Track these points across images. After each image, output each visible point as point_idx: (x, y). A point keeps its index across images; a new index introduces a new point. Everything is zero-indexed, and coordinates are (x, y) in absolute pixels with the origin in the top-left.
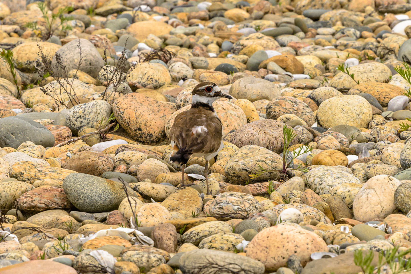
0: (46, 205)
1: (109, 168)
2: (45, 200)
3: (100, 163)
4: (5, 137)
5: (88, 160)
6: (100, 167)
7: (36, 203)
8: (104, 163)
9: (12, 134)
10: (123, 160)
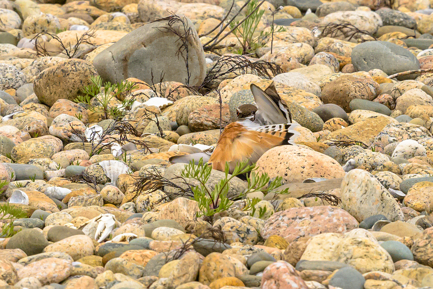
0: (214, 123)
1: (363, 96)
2: (214, 117)
3: (353, 89)
4: (357, 62)
5: (341, 85)
6: (351, 94)
7: (202, 120)
8: (357, 89)
9: (365, 59)
10: (398, 89)
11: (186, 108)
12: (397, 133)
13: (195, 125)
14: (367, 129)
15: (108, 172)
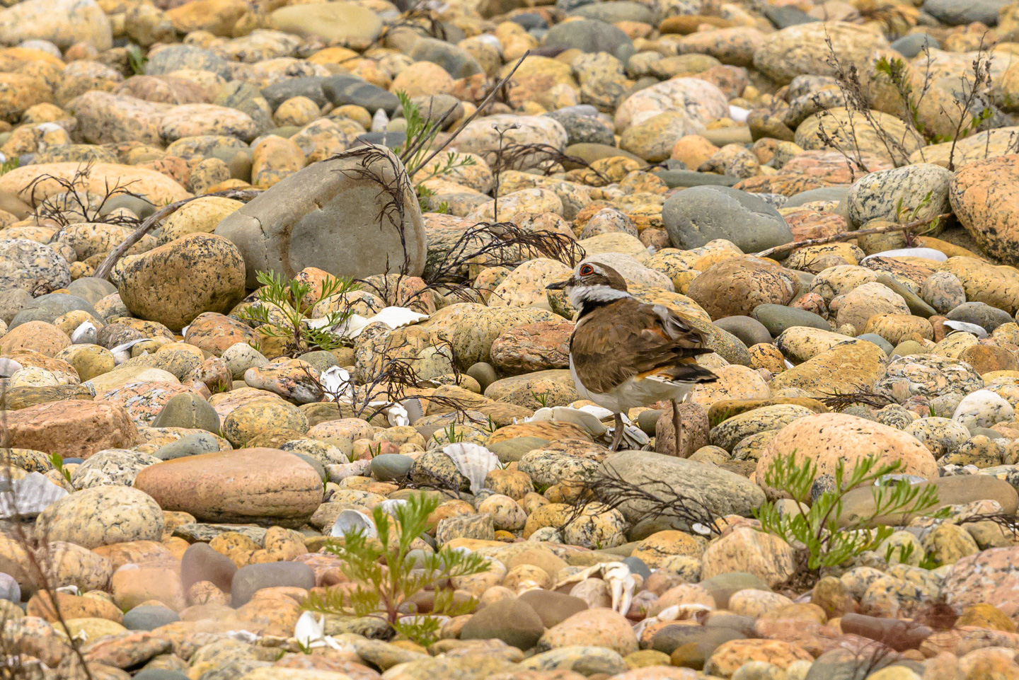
0: (544, 359)
1: (775, 297)
2: (543, 347)
3: (755, 284)
4: (679, 227)
5: (731, 277)
6: (753, 294)
7: (521, 353)
8: (764, 284)
9: (694, 221)
10: (827, 283)
11: (476, 329)
12: (925, 376)
13: (507, 362)
14: (844, 365)
15: (463, 465)
